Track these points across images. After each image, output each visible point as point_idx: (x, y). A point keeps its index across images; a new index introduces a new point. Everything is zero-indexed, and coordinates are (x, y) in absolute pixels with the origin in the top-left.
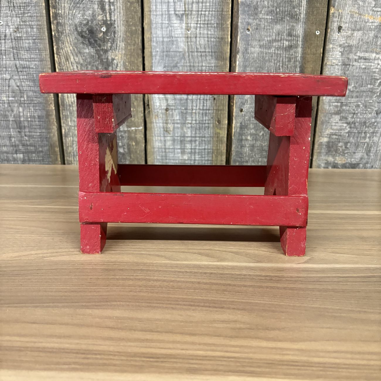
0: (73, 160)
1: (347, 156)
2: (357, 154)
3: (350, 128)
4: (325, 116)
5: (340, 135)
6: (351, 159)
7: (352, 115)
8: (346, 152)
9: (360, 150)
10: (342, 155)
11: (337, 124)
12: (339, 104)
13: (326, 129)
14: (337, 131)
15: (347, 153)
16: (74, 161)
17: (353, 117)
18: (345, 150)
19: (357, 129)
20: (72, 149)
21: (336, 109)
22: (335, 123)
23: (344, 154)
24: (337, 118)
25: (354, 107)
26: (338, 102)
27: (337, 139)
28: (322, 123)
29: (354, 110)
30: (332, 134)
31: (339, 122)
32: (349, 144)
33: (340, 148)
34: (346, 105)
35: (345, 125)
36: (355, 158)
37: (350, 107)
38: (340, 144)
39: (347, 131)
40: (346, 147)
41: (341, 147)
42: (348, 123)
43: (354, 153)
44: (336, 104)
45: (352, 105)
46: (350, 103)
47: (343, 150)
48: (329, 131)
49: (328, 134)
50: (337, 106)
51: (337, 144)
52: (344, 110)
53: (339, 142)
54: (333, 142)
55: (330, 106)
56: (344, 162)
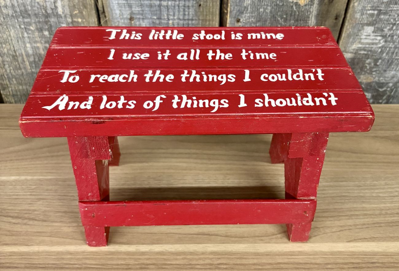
1: (374, 75)
2: (388, 72)
3: (386, 41)
4: (354, 27)
5: (371, 51)
6: (379, 77)
7: (391, 26)
8: (374, 69)
9: (393, 68)
10: (369, 74)
11: (368, 37)
12: (376, 12)
13: (353, 43)
14: (367, 46)
15: (376, 71)
17: (391, 29)
18: (373, 68)
19: (394, 43)
21: (371, 19)
22: (366, 36)
23: (371, 73)
24: (369, 29)
25: (396, 15)
26: (374, 10)
27: (366, 55)
28: (349, 36)
29: (395, 19)
30: (360, 49)
31: (372, 34)
32: (380, 61)
33: (367, 65)
34: (385, 14)
35: (379, 38)
36: (385, 77)
37: (390, 15)
38: (368, 61)
39: (380, 45)
40: (376, 65)
41: (369, 64)
42: (384, 36)
43: (385, 71)
44: (371, 12)
45: (393, 13)
46: (392, 10)
47: (371, 68)
48: (355, 46)
49: (354, 49)
50: (372, 15)
51: (365, 61)
52: (381, 20)
53: (368, 58)
54: (359, 59)
55: (362, 14)
56: (369, 81)
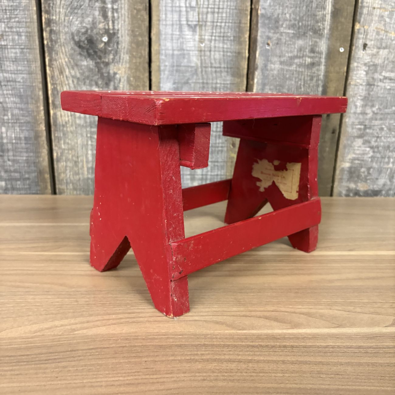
0: (65, 188)
1: (369, 183)
2: (379, 180)
3: (374, 152)
4: (348, 140)
5: (363, 160)
6: (373, 185)
7: (376, 138)
8: (368, 178)
9: (383, 176)
10: (364, 182)
11: (360, 148)
12: (362, 127)
13: (348, 153)
14: (360, 156)
15: (370, 179)
16: (67, 189)
17: (376, 141)
18: (367, 176)
19: (380, 153)
20: (65, 175)
21: (359, 133)
22: (358, 147)
23: (366, 180)
24: (359, 142)
25: (378, 130)
26: (361, 125)
27: (359, 164)
28: (345, 147)
29: (377, 133)
30: (354, 159)
31: (362, 146)
32: (372, 170)
33: (362, 174)
34: (370, 128)
35: (368, 149)
36: (378, 185)
37: (373, 130)
38: (363, 170)
39: (370, 155)
40: (369, 173)
41: (364, 172)
42: (372, 148)
43: (377, 179)
44: (359, 126)
45: (375, 128)
46: (374, 126)
47: (366, 176)
48: (350, 156)
49: (350, 159)
50: (360, 129)
51: (360, 170)
52: (367, 133)
53: (362, 167)
54: (355, 168)
55: (353, 128)
56: (366, 189)
